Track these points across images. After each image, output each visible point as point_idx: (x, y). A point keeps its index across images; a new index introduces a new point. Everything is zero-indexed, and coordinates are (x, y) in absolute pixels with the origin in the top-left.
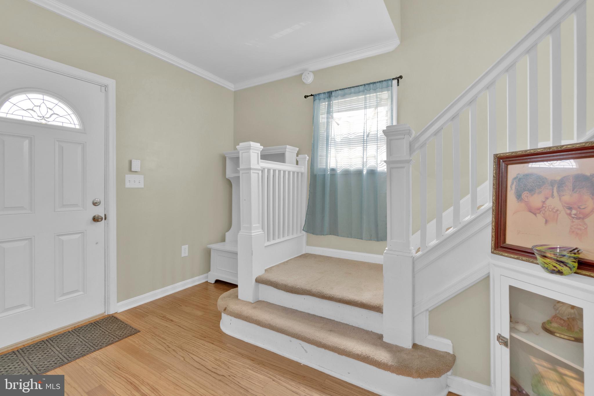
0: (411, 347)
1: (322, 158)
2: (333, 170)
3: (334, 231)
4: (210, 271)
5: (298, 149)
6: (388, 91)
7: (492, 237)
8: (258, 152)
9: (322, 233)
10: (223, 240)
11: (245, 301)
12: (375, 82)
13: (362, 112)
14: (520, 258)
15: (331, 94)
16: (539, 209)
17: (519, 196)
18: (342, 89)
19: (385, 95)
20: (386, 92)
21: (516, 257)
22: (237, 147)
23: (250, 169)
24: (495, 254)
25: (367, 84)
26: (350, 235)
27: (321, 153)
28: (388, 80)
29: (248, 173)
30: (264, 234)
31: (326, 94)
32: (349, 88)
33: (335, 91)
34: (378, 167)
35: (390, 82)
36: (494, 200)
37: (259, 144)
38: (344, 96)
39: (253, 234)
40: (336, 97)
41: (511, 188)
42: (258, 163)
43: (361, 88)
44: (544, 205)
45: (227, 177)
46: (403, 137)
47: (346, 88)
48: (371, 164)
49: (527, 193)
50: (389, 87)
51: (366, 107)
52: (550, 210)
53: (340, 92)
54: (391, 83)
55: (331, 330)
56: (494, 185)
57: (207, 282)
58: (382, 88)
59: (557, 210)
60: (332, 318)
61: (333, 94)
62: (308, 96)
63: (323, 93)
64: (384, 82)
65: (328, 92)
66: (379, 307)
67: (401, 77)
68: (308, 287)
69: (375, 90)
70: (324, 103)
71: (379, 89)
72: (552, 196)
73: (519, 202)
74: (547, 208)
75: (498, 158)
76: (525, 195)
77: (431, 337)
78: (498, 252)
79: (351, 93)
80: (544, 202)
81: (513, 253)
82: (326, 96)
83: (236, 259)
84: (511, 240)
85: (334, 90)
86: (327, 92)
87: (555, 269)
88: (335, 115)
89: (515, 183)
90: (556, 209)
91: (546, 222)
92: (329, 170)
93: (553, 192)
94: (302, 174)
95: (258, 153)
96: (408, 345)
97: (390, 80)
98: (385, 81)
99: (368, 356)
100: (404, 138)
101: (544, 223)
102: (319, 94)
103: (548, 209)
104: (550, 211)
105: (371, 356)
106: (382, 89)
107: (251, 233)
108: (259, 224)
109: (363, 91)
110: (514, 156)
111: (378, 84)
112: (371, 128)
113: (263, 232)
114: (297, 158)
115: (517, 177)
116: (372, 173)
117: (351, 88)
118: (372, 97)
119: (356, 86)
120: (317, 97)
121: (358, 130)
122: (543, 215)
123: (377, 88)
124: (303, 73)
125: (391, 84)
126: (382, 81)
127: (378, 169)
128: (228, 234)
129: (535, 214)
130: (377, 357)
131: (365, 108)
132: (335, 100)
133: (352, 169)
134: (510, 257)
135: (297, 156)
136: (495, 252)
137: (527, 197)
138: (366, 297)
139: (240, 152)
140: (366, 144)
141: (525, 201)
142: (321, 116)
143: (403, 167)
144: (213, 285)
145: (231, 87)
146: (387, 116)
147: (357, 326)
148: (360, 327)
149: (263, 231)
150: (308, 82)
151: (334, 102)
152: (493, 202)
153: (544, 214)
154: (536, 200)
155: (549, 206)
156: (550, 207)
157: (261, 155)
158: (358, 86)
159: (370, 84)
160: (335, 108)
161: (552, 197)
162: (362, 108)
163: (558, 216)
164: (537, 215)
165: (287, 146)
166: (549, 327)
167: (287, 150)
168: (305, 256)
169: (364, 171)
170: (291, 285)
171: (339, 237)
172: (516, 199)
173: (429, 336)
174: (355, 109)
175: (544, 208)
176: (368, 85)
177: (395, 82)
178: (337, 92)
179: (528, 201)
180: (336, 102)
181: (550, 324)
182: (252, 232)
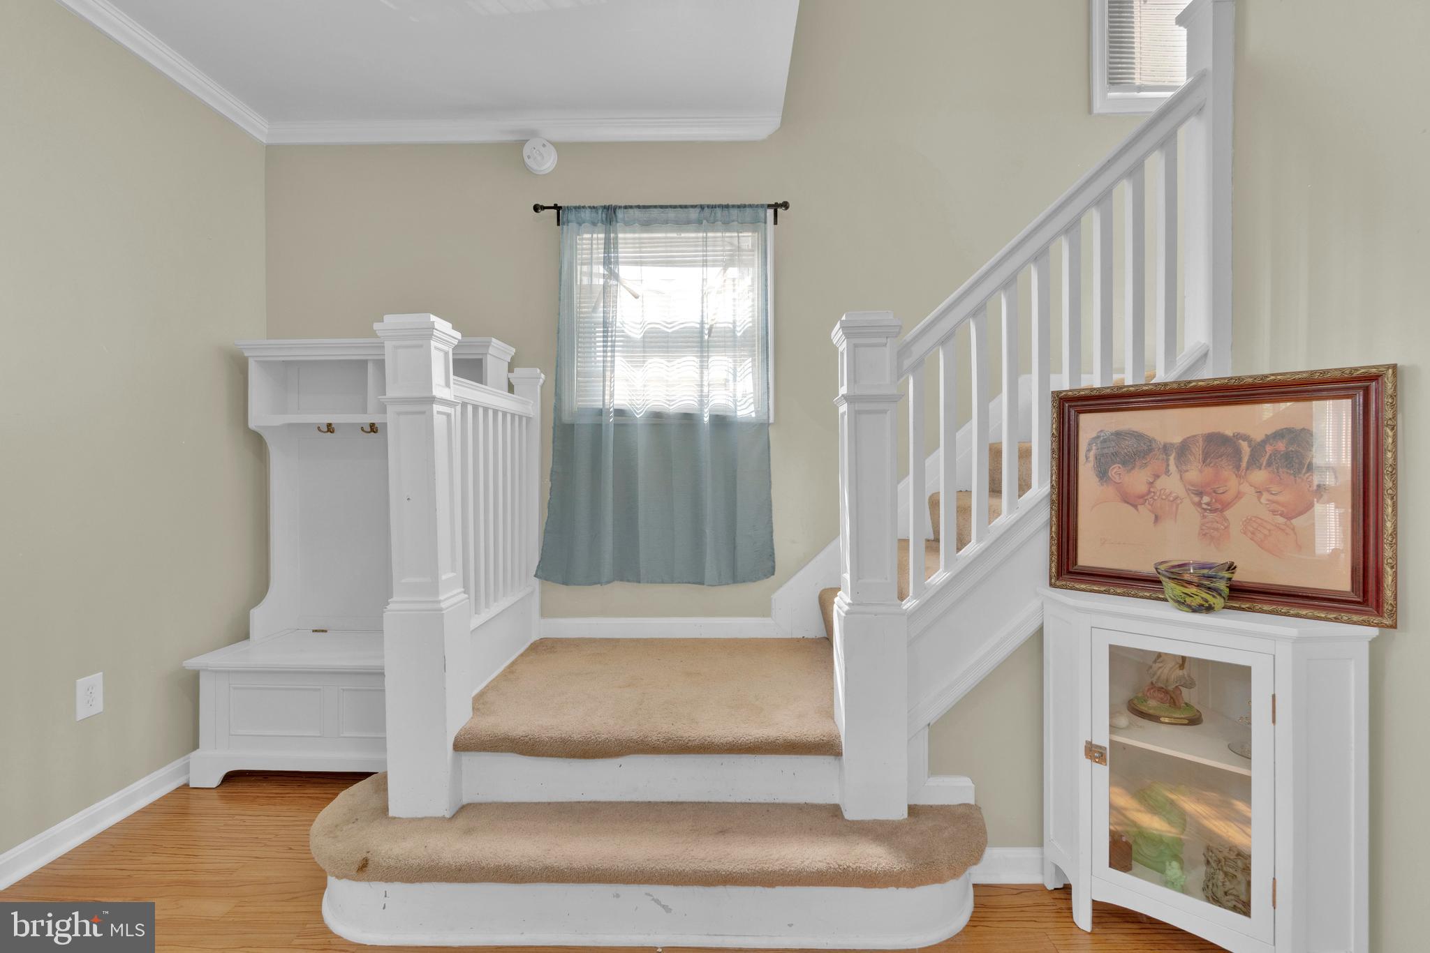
0: (906, 816)
1: (587, 379)
2: (620, 413)
3: (628, 571)
4: (196, 746)
5: (513, 351)
6: (754, 231)
7: (1052, 554)
8: (446, 348)
9: (593, 578)
10: (242, 633)
11: (421, 819)
12: (728, 205)
13: (697, 271)
14: (1112, 590)
15: (615, 212)
16: (1142, 497)
17: (1103, 474)
18: (644, 207)
19: (748, 239)
20: (750, 234)
21: (1103, 589)
22: (376, 326)
23: (432, 400)
24: (1058, 587)
25: (708, 206)
26: (670, 578)
27: (582, 367)
28: (757, 206)
29: (423, 413)
30: (468, 600)
31: (600, 212)
32: (662, 207)
33: (626, 207)
34: (739, 408)
35: (761, 212)
36: (1054, 482)
37: (450, 325)
38: (647, 225)
39: (443, 605)
40: (628, 224)
41: (1087, 458)
42: (448, 385)
43: (694, 214)
44: (1152, 490)
45: (252, 424)
46: (883, 340)
47: (655, 207)
48: (719, 400)
49: (1119, 467)
50: (759, 222)
51: (706, 261)
52: (1164, 497)
53: (637, 212)
54: (764, 214)
55: (721, 832)
56: (1053, 452)
57: (186, 786)
58: (742, 223)
59: (1176, 498)
60: (705, 799)
61: (620, 214)
62: (544, 208)
63: (590, 207)
64: (748, 210)
65: (604, 207)
66: (828, 742)
67: (785, 205)
68: (630, 729)
69: (727, 225)
70: (587, 233)
71: (736, 223)
72: (1167, 472)
73: (1102, 485)
74: (1158, 494)
75: (1061, 399)
76: (1115, 471)
77: (935, 781)
78: (1064, 583)
79: (666, 222)
80: (1152, 483)
81: (1094, 583)
82: (600, 217)
83: (381, 690)
84: (1088, 556)
85: (623, 204)
86: (602, 206)
87: (1204, 603)
88: (624, 271)
89: (1094, 448)
90: (1174, 495)
91: (1157, 519)
92: (611, 412)
93: (1168, 465)
94: (529, 419)
95: (446, 354)
96: (900, 813)
97: (762, 206)
98: (751, 206)
99: (845, 867)
100: (885, 345)
101: (1153, 521)
102: (578, 208)
103: (1160, 495)
104: (1162, 499)
105: (851, 864)
106: (743, 225)
107: (439, 602)
108: (452, 572)
109: (700, 222)
110: (1096, 396)
111: (734, 212)
112: (715, 314)
113: (466, 596)
114: (511, 375)
115: (1098, 437)
116: (721, 422)
117: (666, 207)
118: (720, 239)
119: (681, 207)
120: (572, 216)
121: (686, 315)
122: (1150, 507)
123: (733, 221)
124: (527, 141)
125: (764, 217)
126: (745, 206)
127: (739, 413)
128: (258, 616)
129: (1135, 506)
130: (865, 862)
131: (705, 264)
132: (625, 232)
133: (671, 408)
134: (1091, 591)
135: (511, 370)
136: (1058, 583)
137: (1120, 474)
138: (785, 725)
139: (389, 345)
140: (708, 348)
141: (1115, 482)
142: (579, 267)
143: (884, 412)
144: (214, 794)
145: (260, 128)
146: (752, 291)
147: (769, 800)
148: (777, 801)
149: (465, 592)
150: (544, 168)
151: (620, 235)
152: (1052, 486)
153: (1152, 505)
154: (1137, 480)
155: (1161, 490)
156: (1162, 492)
157: (454, 361)
158: (686, 207)
159: (716, 207)
160: (624, 252)
161: (1166, 474)
162: (695, 261)
163: (1177, 508)
164: (1139, 507)
165: (494, 340)
166: (1146, 709)
167: (491, 351)
168: (542, 648)
169: (706, 415)
170: (579, 736)
171: (641, 584)
172: (1098, 479)
173: (929, 780)
174: (676, 262)
175: (1153, 494)
176: (710, 210)
177: (770, 212)
178: (631, 211)
179: (1120, 483)
180: (626, 238)
181: (1145, 703)
182: (441, 598)
